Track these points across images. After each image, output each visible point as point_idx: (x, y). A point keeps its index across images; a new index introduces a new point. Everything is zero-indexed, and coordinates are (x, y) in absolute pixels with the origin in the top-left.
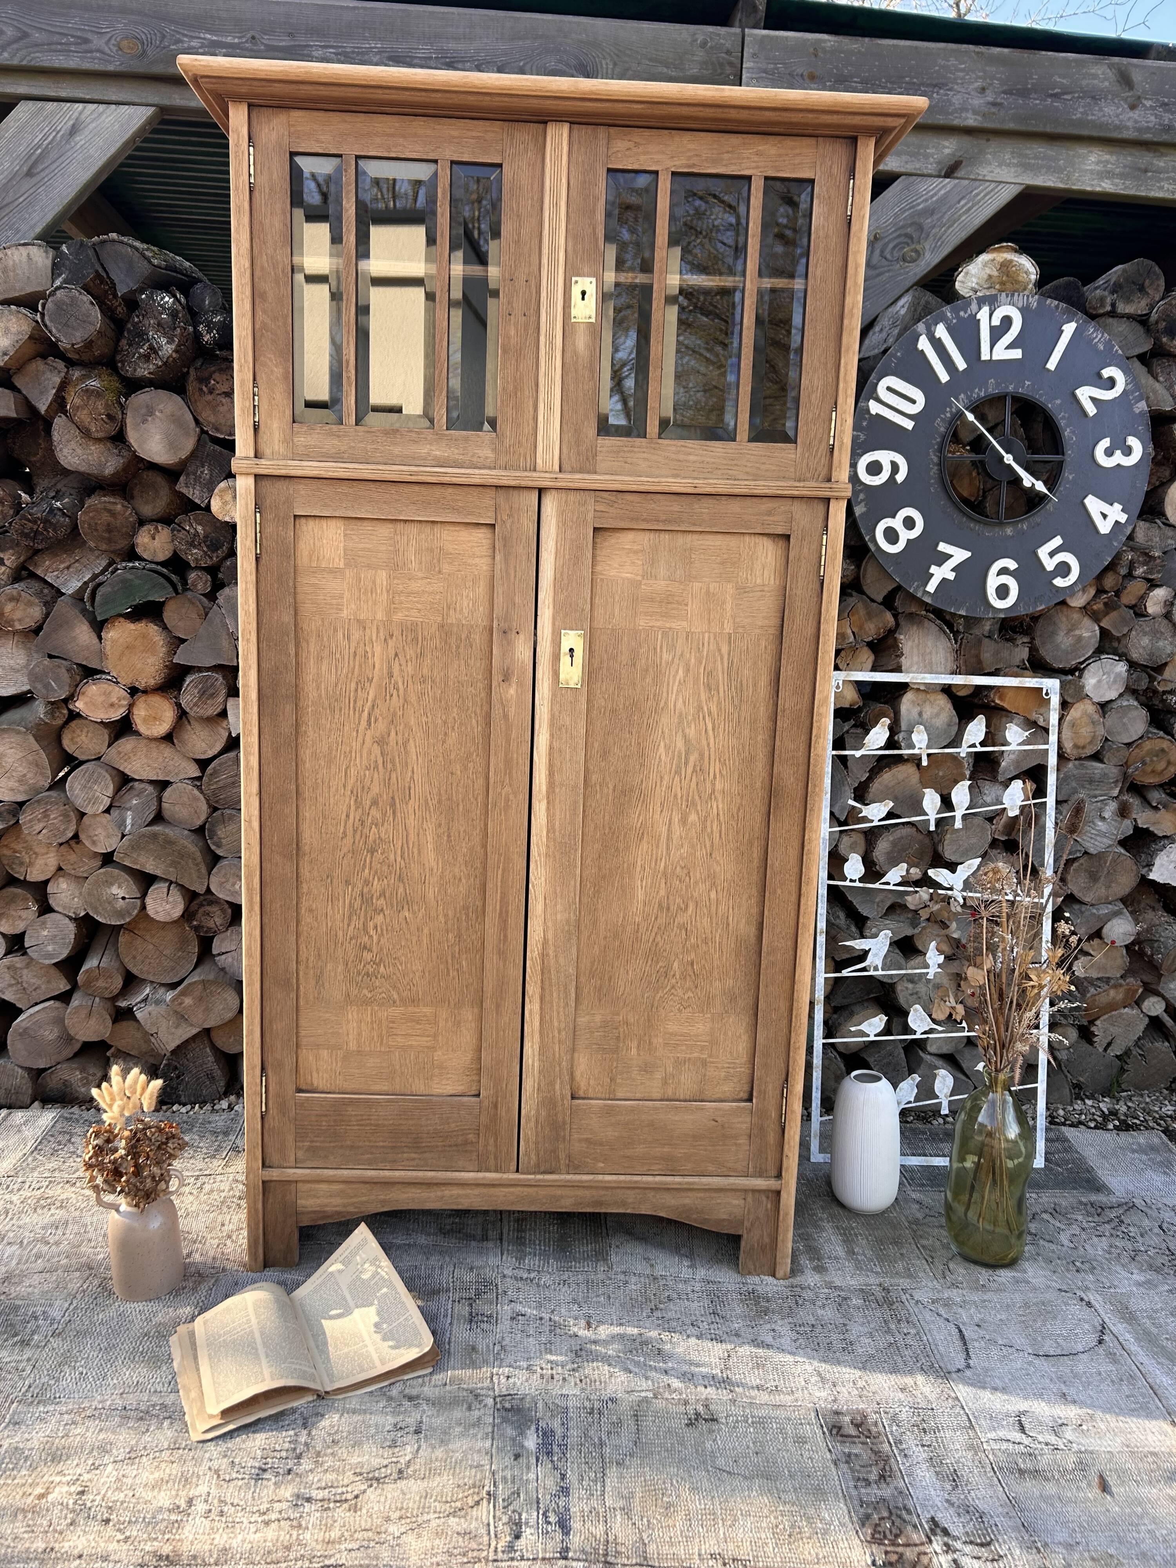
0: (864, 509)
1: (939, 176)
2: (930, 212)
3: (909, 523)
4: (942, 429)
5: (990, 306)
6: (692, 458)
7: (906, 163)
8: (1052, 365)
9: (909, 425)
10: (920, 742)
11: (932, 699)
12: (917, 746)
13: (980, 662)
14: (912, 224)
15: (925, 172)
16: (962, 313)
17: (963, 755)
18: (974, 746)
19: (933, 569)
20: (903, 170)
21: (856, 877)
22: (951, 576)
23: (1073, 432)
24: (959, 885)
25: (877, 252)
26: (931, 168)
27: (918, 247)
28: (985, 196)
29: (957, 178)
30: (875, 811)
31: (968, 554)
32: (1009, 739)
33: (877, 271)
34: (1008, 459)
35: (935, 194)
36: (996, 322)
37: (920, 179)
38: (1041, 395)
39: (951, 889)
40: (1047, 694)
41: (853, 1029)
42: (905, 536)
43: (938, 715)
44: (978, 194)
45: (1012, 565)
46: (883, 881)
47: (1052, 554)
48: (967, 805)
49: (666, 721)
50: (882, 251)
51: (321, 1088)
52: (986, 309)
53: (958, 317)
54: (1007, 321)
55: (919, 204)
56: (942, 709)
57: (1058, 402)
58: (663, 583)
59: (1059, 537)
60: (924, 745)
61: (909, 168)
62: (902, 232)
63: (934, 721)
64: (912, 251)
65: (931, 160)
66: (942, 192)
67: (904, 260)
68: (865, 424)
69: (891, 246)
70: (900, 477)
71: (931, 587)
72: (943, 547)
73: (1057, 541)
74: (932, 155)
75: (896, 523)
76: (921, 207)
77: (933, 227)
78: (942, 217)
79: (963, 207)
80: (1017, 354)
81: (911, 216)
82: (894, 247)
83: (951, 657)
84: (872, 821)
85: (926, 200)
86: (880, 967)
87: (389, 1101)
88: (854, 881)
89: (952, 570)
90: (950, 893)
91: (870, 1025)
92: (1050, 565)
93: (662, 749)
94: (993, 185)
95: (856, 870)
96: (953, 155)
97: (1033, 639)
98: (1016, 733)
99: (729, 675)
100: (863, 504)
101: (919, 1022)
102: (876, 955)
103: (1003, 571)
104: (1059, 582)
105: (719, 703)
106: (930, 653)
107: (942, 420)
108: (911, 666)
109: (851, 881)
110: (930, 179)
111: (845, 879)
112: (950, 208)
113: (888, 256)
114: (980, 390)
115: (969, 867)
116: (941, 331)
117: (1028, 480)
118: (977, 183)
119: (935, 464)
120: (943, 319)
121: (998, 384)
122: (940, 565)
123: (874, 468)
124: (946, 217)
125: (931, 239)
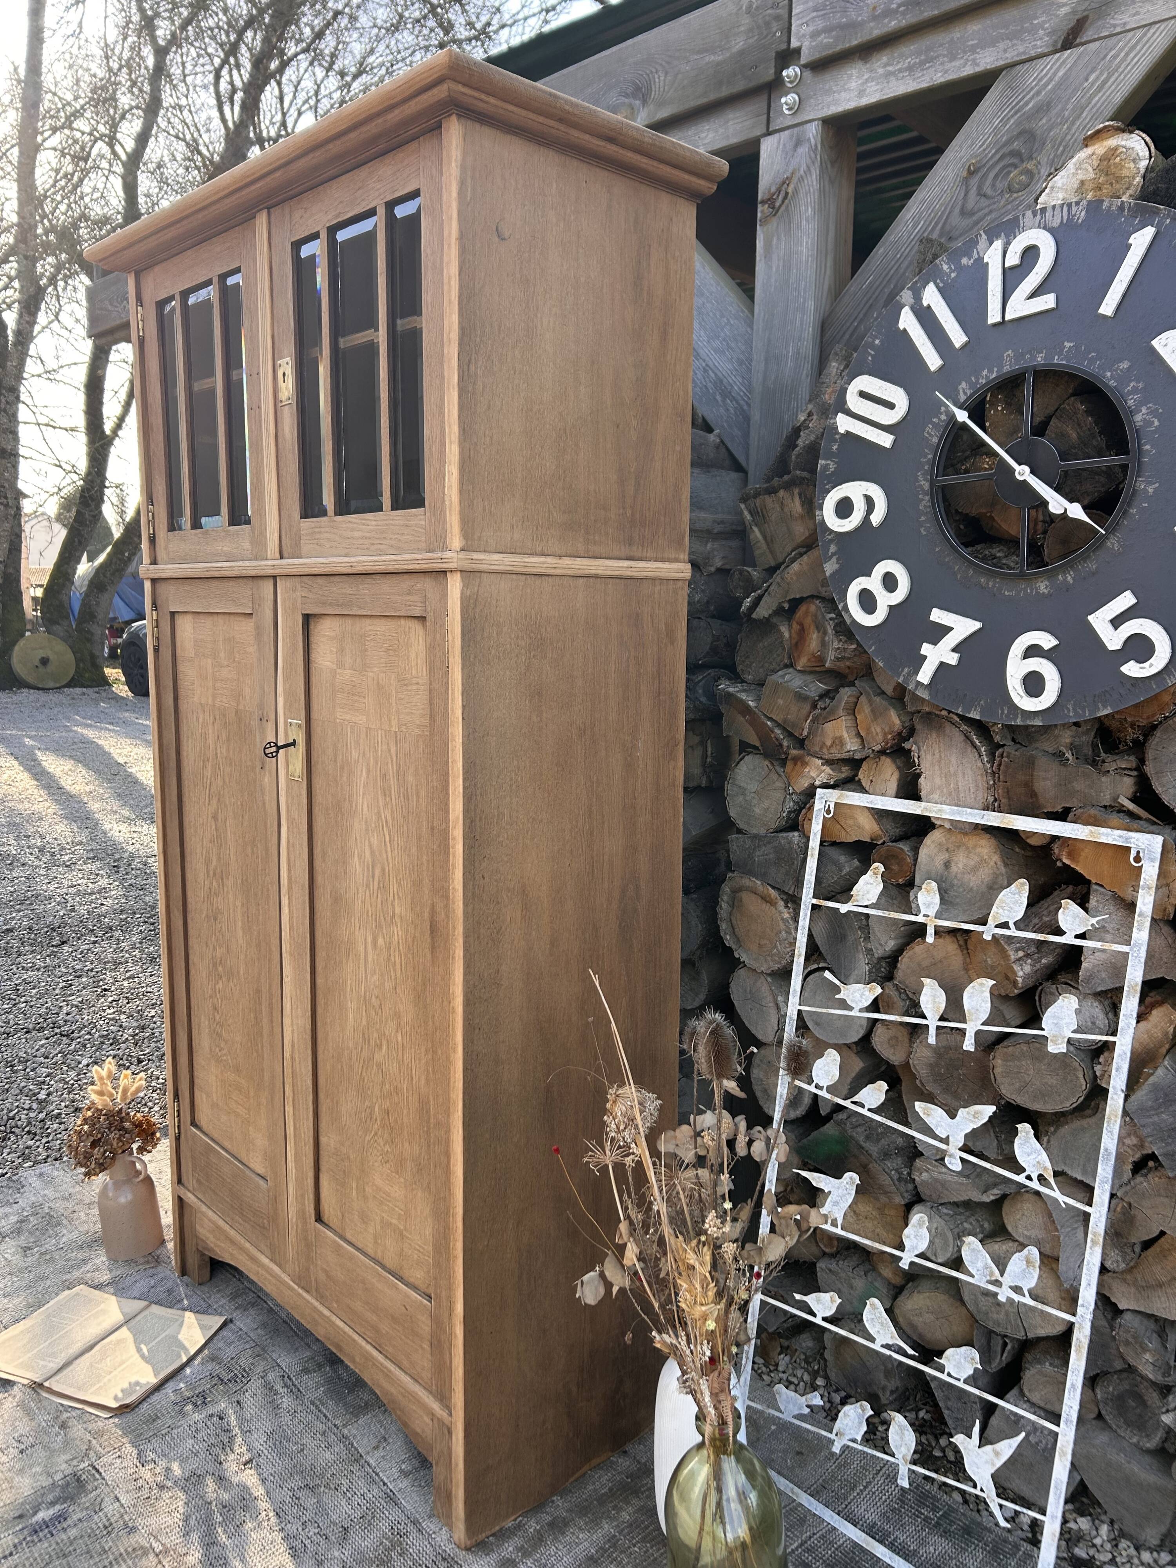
0: (836, 566)
1: (1056, 52)
2: (1044, 108)
3: (890, 582)
4: (935, 440)
5: (1007, 236)
6: (356, 534)
7: (1005, 51)
8: (1108, 307)
9: (886, 440)
10: (928, 906)
11: (970, 844)
12: (923, 911)
13: (1033, 794)
14: (1020, 134)
15: (1033, 53)
16: (964, 261)
17: (987, 937)
18: (1005, 925)
19: (926, 649)
20: (1001, 63)
21: (824, 1083)
22: (953, 659)
23: (1153, 413)
24: (958, 1140)
25: (973, 192)
26: (1041, 44)
27: (1030, 165)
28: (1127, 54)
29: (1083, 44)
30: (857, 995)
31: (976, 625)
32: (1063, 925)
33: (974, 218)
34: (1023, 472)
35: (1051, 80)
36: (1013, 259)
37: (1027, 65)
38: (1092, 361)
39: (946, 1141)
40: (1138, 859)
41: (798, 1297)
42: (885, 600)
43: (974, 870)
44: (1115, 57)
45: (1047, 641)
46: (855, 1099)
47: (1117, 622)
48: (984, 1016)
49: (358, 826)
50: (980, 188)
51: (205, 1128)
52: (998, 244)
53: (960, 268)
54: (1031, 253)
55: (1027, 104)
56: (983, 861)
57: (1125, 365)
58: (348, 672)
59: (1128, 593)
60: (932, 912)
61: (1011, 56)
62: (1006, 150)
63: (967, 877)
64: (1021, 173)
65: (1041, 32)
66: (1061, 73)
67: (1010, 190)
68: (835, 447)
69: (992, 175)
70: (876, 518)
71: (925, 676)
72: (938, 616)
73: (1126, 600)
74: (1041, 26)
75: (873, 582)
76: (1030, 105)
77: (1050, 129)
78: (1064, 109)
79: (1093, 84)
80: (1048, 301)
81: (1018, 123)
82: (996, 176)
83: (983, 782)
84: (851, 1008)
85: (1038, 93)
86: (840, 1222)
87: (227, 1159)
88: (821, 1088)
89: (954, 650)
90: (943, 1146)
91: (818, 1301)
92: (1113, 640)
93: (356, 859)
94: (1139, 33)
95: (827, 1073)
96: (1074, 12)
97: (1142, 761)
98: (1075, 916)
99: (398, 780)
100: (834, 559)
101: (878, 1326)
102: (836, 1203)
103: (1032, 651)
104: (1132, 669)
105: (392, 812)
106: (955, 774)
107: (935, 425)
108: (932, 792)
109: (817, 1086)
110: (1041, 61)
111: (810, 1081)
112: (1075, 90)
113: (989, 192)
114: (991, 371)
115: (976, 1115)
116: (931, 296)
117: (1057, 503)
118: (1114, 40)
119: (925, 494)
120: (934, 276)
121: (1018, 356)
122: (935, 643)
123: (844, 508)
124: (1070, 106)
125: (1049, 146)
